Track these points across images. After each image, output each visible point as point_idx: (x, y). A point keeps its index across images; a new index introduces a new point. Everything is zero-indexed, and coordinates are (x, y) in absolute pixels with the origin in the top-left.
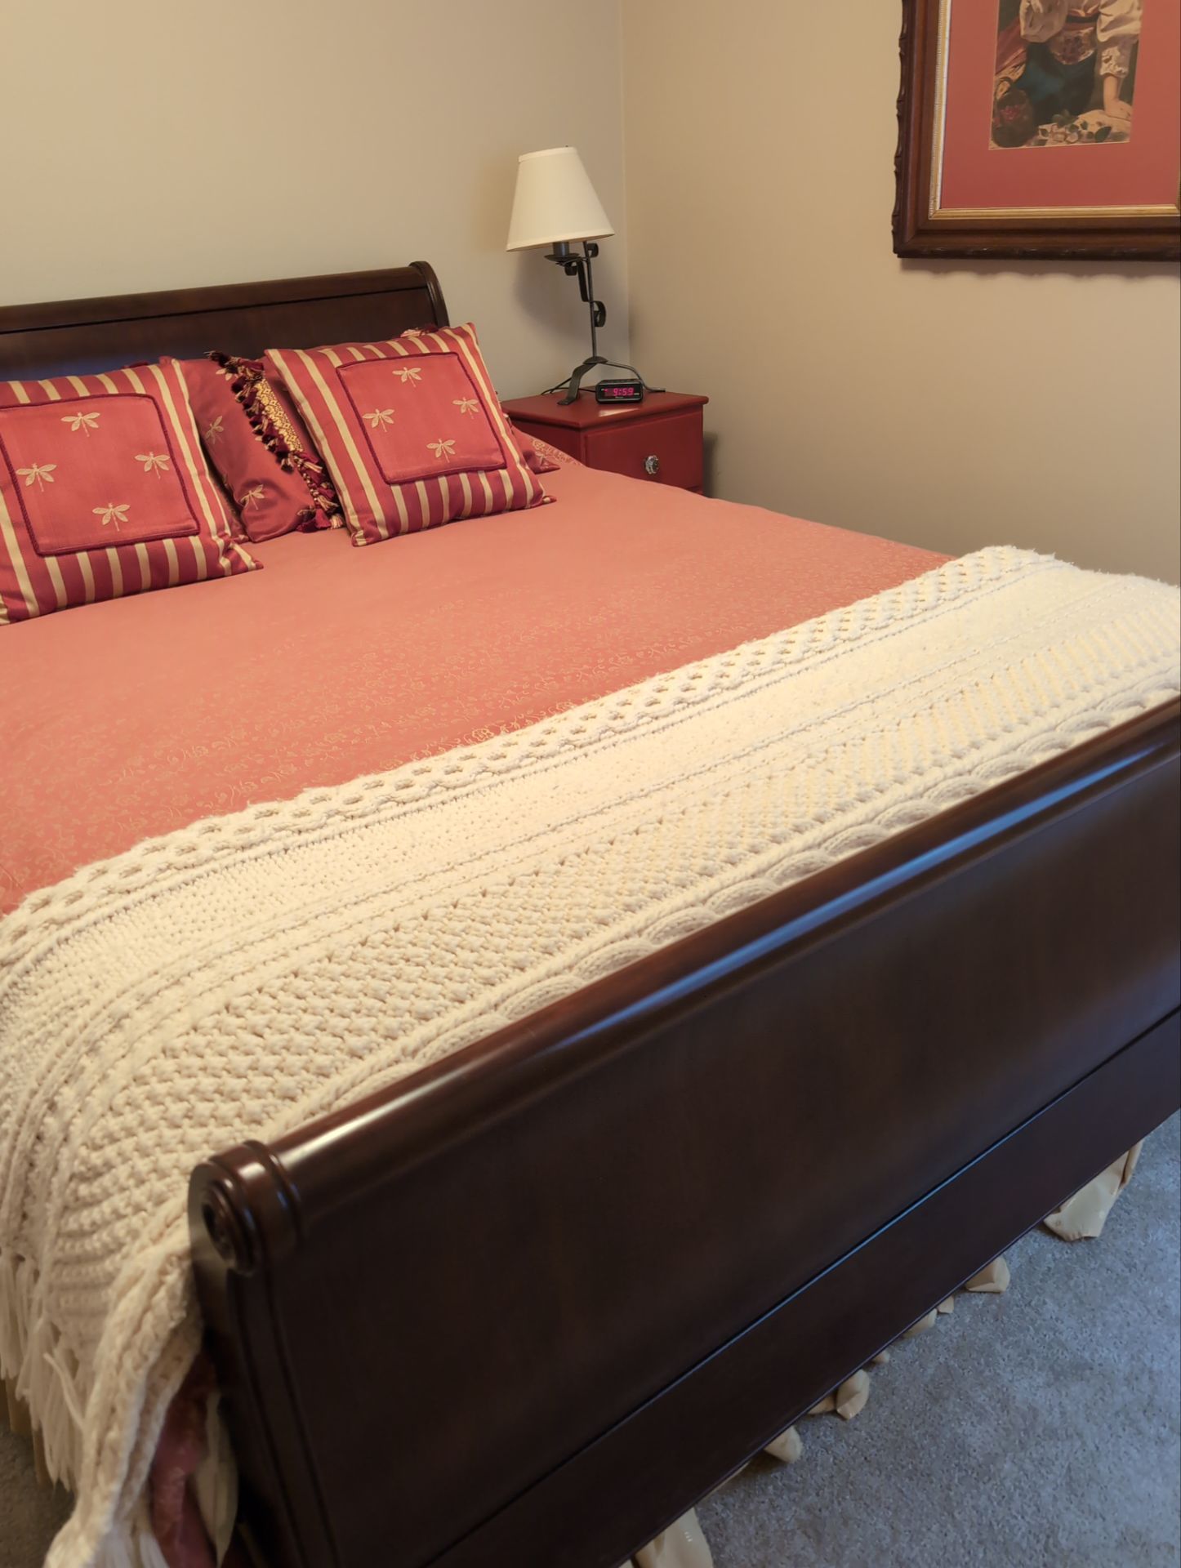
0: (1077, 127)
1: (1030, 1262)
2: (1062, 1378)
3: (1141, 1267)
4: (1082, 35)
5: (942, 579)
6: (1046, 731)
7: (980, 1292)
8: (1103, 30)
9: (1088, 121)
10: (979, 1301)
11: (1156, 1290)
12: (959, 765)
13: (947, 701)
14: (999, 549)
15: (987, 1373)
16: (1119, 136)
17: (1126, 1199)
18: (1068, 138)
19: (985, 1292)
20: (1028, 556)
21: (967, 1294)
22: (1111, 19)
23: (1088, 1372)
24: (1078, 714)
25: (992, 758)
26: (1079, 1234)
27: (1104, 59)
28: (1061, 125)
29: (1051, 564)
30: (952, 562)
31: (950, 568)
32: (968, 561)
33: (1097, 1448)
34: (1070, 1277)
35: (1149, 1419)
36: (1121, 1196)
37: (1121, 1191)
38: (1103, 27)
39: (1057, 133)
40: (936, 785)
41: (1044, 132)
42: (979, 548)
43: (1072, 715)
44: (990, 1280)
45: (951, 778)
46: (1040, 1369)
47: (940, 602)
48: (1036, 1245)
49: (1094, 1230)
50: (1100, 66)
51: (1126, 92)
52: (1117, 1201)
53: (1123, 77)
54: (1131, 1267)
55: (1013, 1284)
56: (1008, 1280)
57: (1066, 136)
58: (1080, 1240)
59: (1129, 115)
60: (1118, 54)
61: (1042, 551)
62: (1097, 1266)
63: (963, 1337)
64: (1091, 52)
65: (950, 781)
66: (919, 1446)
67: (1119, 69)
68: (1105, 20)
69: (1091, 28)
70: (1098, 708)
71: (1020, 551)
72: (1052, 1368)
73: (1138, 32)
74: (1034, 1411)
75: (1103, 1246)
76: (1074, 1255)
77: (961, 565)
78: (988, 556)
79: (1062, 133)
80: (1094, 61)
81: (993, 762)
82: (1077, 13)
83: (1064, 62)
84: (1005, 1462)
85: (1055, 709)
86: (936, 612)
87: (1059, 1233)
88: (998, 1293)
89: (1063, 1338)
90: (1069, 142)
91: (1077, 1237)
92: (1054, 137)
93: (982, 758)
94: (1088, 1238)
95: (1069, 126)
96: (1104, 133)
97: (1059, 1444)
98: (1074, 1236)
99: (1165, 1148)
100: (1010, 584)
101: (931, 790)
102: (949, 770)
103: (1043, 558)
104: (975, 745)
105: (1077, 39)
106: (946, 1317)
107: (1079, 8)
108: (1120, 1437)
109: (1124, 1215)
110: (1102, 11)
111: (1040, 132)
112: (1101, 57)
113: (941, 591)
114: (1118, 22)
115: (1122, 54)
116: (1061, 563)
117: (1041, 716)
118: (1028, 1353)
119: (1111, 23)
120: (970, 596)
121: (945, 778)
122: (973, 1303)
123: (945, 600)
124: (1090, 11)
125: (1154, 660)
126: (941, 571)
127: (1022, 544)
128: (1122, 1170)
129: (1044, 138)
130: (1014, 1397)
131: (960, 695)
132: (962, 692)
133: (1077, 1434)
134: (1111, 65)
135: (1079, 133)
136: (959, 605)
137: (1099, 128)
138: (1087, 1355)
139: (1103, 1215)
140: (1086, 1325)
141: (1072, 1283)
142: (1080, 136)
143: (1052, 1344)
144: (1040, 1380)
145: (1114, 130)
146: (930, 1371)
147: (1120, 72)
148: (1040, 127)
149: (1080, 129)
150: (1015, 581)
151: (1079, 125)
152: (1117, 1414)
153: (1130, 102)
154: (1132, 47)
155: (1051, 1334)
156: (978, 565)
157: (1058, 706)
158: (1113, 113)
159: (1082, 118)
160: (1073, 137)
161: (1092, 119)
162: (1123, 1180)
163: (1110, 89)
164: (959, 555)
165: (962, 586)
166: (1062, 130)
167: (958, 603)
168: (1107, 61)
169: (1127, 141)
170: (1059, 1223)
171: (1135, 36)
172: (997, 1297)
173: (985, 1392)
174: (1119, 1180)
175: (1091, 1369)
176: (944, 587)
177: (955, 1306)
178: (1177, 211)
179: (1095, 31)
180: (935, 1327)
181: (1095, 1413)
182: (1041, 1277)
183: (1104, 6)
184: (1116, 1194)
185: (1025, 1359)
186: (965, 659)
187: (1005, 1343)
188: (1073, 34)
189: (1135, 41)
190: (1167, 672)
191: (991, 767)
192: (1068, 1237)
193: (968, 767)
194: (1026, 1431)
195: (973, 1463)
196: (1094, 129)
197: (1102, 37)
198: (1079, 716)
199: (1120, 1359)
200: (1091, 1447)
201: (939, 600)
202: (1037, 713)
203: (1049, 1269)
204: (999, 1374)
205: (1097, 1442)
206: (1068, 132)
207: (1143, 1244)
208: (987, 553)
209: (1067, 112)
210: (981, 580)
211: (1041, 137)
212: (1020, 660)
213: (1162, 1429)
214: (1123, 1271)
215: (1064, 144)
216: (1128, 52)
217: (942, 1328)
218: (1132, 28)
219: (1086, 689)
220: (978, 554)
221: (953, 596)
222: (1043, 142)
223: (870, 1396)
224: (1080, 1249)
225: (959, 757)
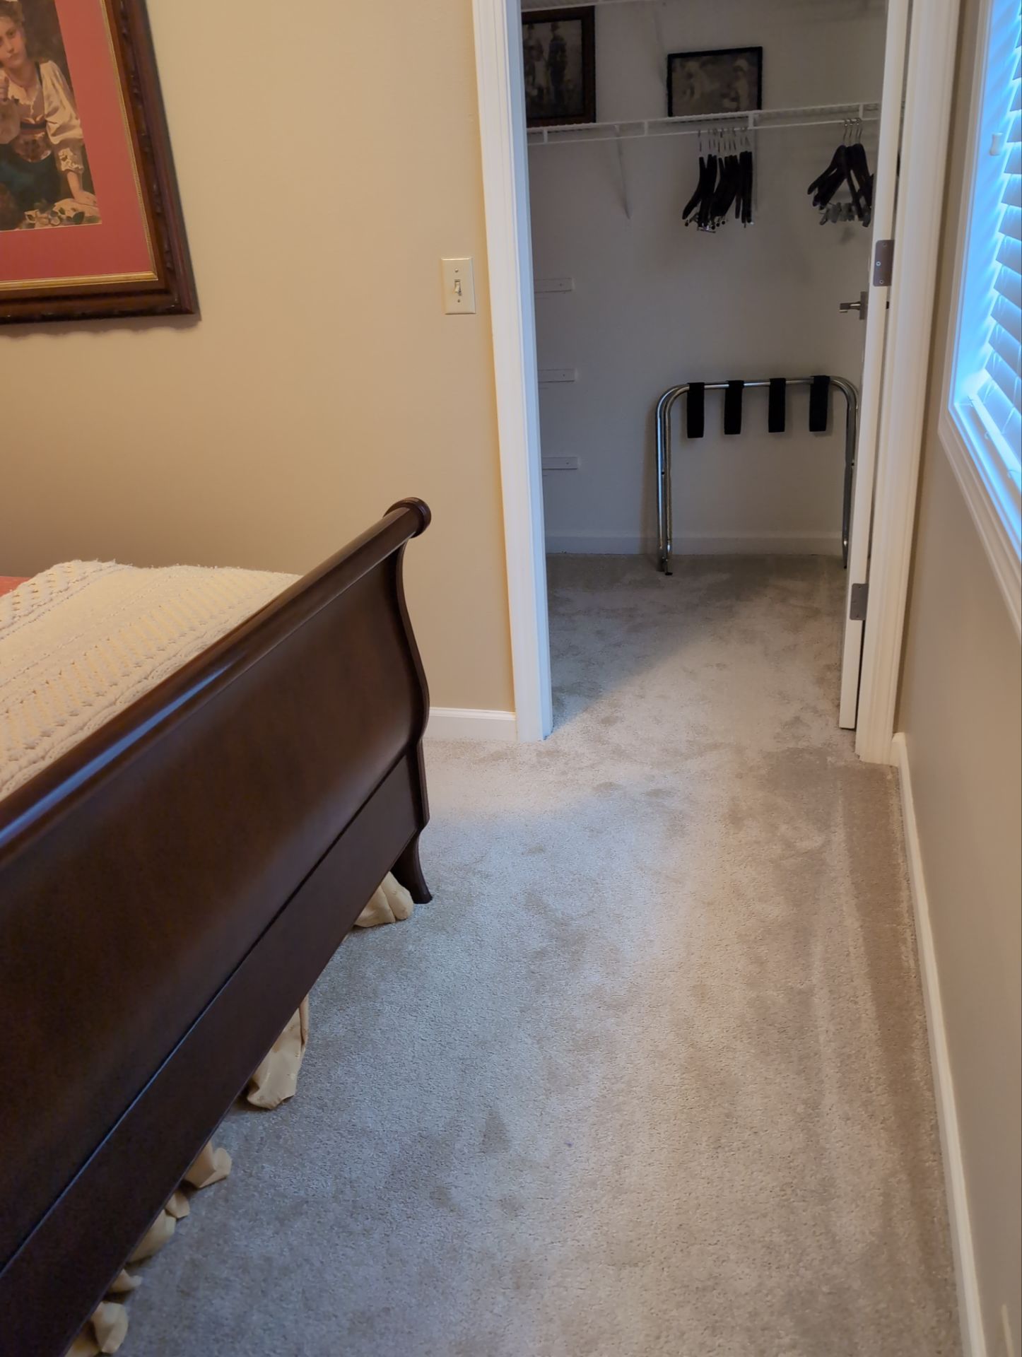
0: (57, 213)
1: (247, 1140)
2: (286, 1222)
3: (330, 1104)
4: (37, 139)
5: (17, 599)
6: (107, 707)
7: (210, 1185)
8: (54, 135)
9: (64, 207)
10: (210, 1193)
11: (344, 1116)
12: (32, 754)
13: (22, 702)
14: (67, 564)
15: (227, 1249)
16: (91, 220)
17: (311, 1056)
18: (52, 222)
19: (213, 1183)
20: (91, 567)
21: (199, 1192)
22: (57, 126)
23: (305, 1206)
24: (133, 686)
25: (62, 741)
26: (279, 1099)
27: (61, 158)
28: (42, 211)
29: (112, 569)
30: (25, 583)
31: (24, 588)
32: (39, 579)
33: (322, 1262)
34: (279, 1137)
35: (356, 1220)
36: (306, 1055)
37: (305, 1050)
38: (52, 131)
39: (41, 218)
40: (12, 777)
41: (30, 217)
42: (48, 566)
43: (128, 688)
44: (211, 1172)
45: (26, 767)
46: (268, 1224)
47: (16, 619)
48: (249, 1124)
49: (290, 1091)
50: (60, 164)
51: (87, 185)
52: (304, 1060)
53: (81, 172)
54: (322, 1107)
55: (235, 1165)
56: (230, 1163)
57: (50, 220)
58: (281, 1104)
59: (95, 202)
60: (72, 154)
61: (103, 560)
62: (297, 1119)
63: (202, 1230)
64: (49, 153)
65: (25, 771)
66: (180, 1341)
67: (75, 166)
68: (52, 127)
69: (44, 133)
70: (150, 678)
71: (85, 563)
72: (277, 1218)
73: (82, 137)
74: (268, 1260)
75: (300, 1100)
76: (280, 1119)
77: (34, 584)
78: (57, 572)
79: (45, 218)
80: (53, 160)
81: (62, 744)
82: (28, 120)
83: (30, 160)
84: (253, 1315)
85: (114, 687)
86: (12, 628)
87: (263, 1106)
88: (224, 1178)
89: (281, 1189)
90: (53, 225)
91: (278, 1102)
92: (39, 220)
93: (53, 744)
94: (287, 1100)
95: (49, 211)
96: (79, 217)
97: (293, 1275)
98: (275, 1103)
99: (332, 1003)
100: (77, 592)
101: (9, 783)
102: (23, 762)
103: (105, 565)
104: (46, 734)
105: (34, 142)
106: (185, 1220)
107: (28, 117)
108: (337, 1245)
109: (312, 1069)
110: (48, 119)
111: (27, 217)
112: (58, 157)
113: (16, 610)
114: (62, 129)
115: (75, 154)
116: (121, 566)
117: (103, 695)
118: (257, 1215)
119: (58, 129)
120: (42, 610)
121: (20, 769)
122: (206, 1196)
123: (20, 616)
124: (38, 119)
125: (193, 629)
126: (16, 592)
127: (86, 557)
128: (300, 1034)
129: (31, 222)
130: (252, 1257)
131: (34, 694)
132: (34, 692)
133: (305, 1260)
134: (68, 163)
135: (59, 217)
136: (33, 619)
137: (74, 213)
138: (302, 1193)
139: (294, 1077)
140: (297, 1169)
141: (281, 1141)
142: (61, 219)
143: (275, 1198)
144: (270, 1233)
145: (87, 215)
146: (179, 1273)
147: (77, 168)
148: (27, 213)
149: (60, 214)
150: (81, 589)
151: (57, 211)
152: (332, 1228)
153: (93, 192)
154: (81, 148)
155: (272, 1191)
156: (49, 581)
157: (116, 685)
158: (79, 201)
159: (58, 206)
160: (56, 221)
161: (66, 206)
162: (303, 1042)
163: (74, 182)
164: (32, 575)
165: (35, 601)
166: (45, 215)
167: (32, 616)
168: (64, 159)
169: (100, 223)
170: (262, 1098)
171: (80, 140)
172: (223, 1182)
173: (227, 1265)
174: (299, 1043)
175: (307, 1202)
176: (17, 606)
177: (191, 1207)
178: (156, 277)
179: (46, 134)
180: (176, 1233)
181: (315, 1236)
182: (257, 1148)
183: (49, 115)
184: (300, 1056)
185: (255, 1221)
186: (37, 664)
187: (237, 1217)
188: (29, 138)
189: (81, 144)
190: (202, 637)
191: (62, 748)
192: (272, 1107)
193: (41, 754)
194: (264, 1280)
195: (227, 1330)
196: (72, 214)
197: (55, 140)
198: (134, 688)
199: (327, 1183)
200: (318, 1264)
201: (14, 617)
202: (98, 694)
203: (262, 1138)
204: (236, 1245)
205: (321, 1258)
206: (50, 217)
207: (328, 1085)
208: (57, 571)
209: (44, 201)
210: (51, 593)
211: (28, 221)
212: (83, 653)
213: (366, 1222)
214: (318, 1113)
215: (49, 227)
216: (79, 153)
217: (183, 1231)
218: (76, 133)
219: (138, 665)
220: (48, 572)
221: (26, 612)
222: (32, 226)
223: (130, 1323)
224: (283, 1112)
225: (33, 748)
